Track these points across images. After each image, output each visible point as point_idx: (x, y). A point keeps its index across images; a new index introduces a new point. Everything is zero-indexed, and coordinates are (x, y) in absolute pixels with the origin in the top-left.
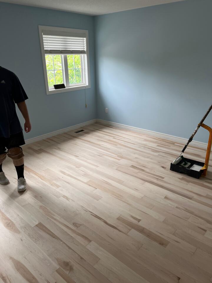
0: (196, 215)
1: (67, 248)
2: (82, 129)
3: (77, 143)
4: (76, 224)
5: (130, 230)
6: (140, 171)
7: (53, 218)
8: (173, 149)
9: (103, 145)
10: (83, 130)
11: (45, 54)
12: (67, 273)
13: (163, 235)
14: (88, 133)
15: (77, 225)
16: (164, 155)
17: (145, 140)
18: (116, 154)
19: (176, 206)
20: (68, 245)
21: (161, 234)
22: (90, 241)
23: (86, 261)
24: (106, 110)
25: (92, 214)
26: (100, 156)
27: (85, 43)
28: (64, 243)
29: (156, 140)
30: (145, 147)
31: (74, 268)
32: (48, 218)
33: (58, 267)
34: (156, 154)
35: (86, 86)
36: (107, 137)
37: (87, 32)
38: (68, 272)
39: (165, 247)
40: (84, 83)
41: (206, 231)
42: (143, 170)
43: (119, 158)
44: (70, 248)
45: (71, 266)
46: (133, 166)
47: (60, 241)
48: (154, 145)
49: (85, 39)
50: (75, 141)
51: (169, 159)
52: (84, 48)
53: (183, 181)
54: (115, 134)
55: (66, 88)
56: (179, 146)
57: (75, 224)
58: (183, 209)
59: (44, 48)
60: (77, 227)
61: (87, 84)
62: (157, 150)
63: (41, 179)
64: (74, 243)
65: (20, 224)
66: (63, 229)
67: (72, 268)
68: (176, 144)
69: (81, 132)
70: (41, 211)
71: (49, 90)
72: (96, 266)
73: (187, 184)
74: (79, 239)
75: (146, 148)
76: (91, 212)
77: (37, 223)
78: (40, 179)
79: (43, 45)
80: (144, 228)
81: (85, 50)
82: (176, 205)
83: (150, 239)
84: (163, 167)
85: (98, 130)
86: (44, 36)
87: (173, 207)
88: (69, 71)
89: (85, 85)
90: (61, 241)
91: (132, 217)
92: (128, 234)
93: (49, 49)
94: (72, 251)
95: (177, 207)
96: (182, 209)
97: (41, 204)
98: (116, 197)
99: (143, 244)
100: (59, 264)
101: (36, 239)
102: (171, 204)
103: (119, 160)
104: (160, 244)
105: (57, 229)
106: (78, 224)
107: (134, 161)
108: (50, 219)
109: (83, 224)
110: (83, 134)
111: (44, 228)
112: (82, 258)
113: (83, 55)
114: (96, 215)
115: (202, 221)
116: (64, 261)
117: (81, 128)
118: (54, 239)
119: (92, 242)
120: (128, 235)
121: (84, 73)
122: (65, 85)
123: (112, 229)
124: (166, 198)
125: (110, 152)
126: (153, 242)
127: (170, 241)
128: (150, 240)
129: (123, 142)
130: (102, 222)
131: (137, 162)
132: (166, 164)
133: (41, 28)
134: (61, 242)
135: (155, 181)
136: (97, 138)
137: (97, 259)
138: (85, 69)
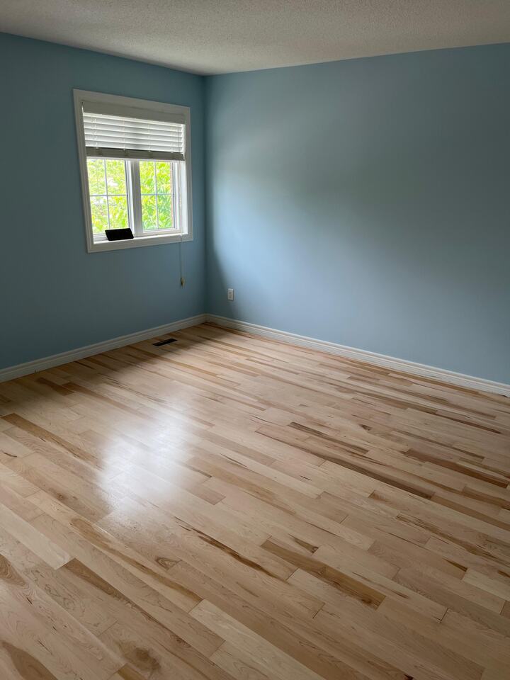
0: (442, 535)
1: (144, 618)
2: (170, 338)
3: (159, 369)
4: (164, 559)
5: (293, 571)
6: (313, 436)
7: (106, 547)
8: (384, 386)
9: (222, 374)
10: (173, 340)
11: (88, 157)
12: (146, 676)
13: (369, 581)
14: (184, 347)
15: (166, 562)
16: (365, 398)
17: (322, 365)
18: (255, 397)
19: (397, 514)
20: (147, 610)
21: (365, 579)
22: (201, 600)
23: (190, 646)
24: (230, 293)
25: (202, 535)
26: (216, 400)
27: (183, 135)
28: (136, 606)
29: (347, 366)
30: (321, 379)
31: (163, 664)
32: (94, 549)
33: (123, 663)
34: (348, 396)
35: (183, 236)
36: (232, 357)
37: (187, 111)
38: (149, 673)
39: (377, 608)
40: (178, 229)
41: (466, 569)
42: (319, 434)
43: (263, 406)
44: (150, 617)
45: (155, 660)
46: (296, 425)
47: (125, 602)
48: (343, 377)
49: (182, 126)
50: (155, 366)
51: (377, 408)
52: (180, 148)
53: (410, 459)
54: (252, 349)
55: (134, 239)
56: (398, 379)
57: (160, 561)
58: (413, 522)
59: (84, 141)
60: (166, 567)
61: (186, 232)
62: (349, 387)
63: (75, 455)
64: (161, 606)
65: (23, 564)
66: (131, 574)
67: (158, 664)
68: (391, 374)
69: (168, 344)
70: (77, 531)
71: (95, 243)
72: (215, 658)
73: (421, 465)
74: (172, 595)
75: (324, 382)
76: (200, 532)
77: (67, 562)
78: (71, 455)
79: (83, 135)
80: (325, 567)
81: (183, 151)
82: (397, 512)
83: (340, 590)
84: (364, 427)
85: (209, 339)
86: (85, 114)
87: (390, 516)
88: (144, 200)
89: (181, 234)
90: (129, 601)
91: (297, 540)
92: (290, 580)
93: (97, 145)
94: (155, 624)
95: (398, 517)
96: (410, 521)
97: (74, 515)
98: (259, 497)
99: (324, 604)
100: (125, 656)
101: (65, 599)
102: (385, 511)
103: (264, 410)
104: (364, 601)
105: (118, 574)
106: (170, 561)
107: (297, 413)
108: (99, 551)
109: (181, 560)
110: (175, 350)
111: (84, 573)
112: (180, 640)
113: (176, 163)
114: (212, 539)
115: (457, 546)
116: (137, 649)
117: (169, 334)
118: (110, 598)
119: (204, 601)
120: (289, 584)
121: (179, 204)
122: (133, 233)
123: (251, 570)
124: (374, 496)
125: (241, 392)
126: (348, 597)
127: (385, 594)
128: (341, 592)
129: (270, 367)
130: (225, 554)
131: (304, 415)
132: (371, 419)
133: (79, 95)
134: (129, 605)
135: (346, 457)
136: (208, 358)
137: (217, 641)
138: (180, 196)
